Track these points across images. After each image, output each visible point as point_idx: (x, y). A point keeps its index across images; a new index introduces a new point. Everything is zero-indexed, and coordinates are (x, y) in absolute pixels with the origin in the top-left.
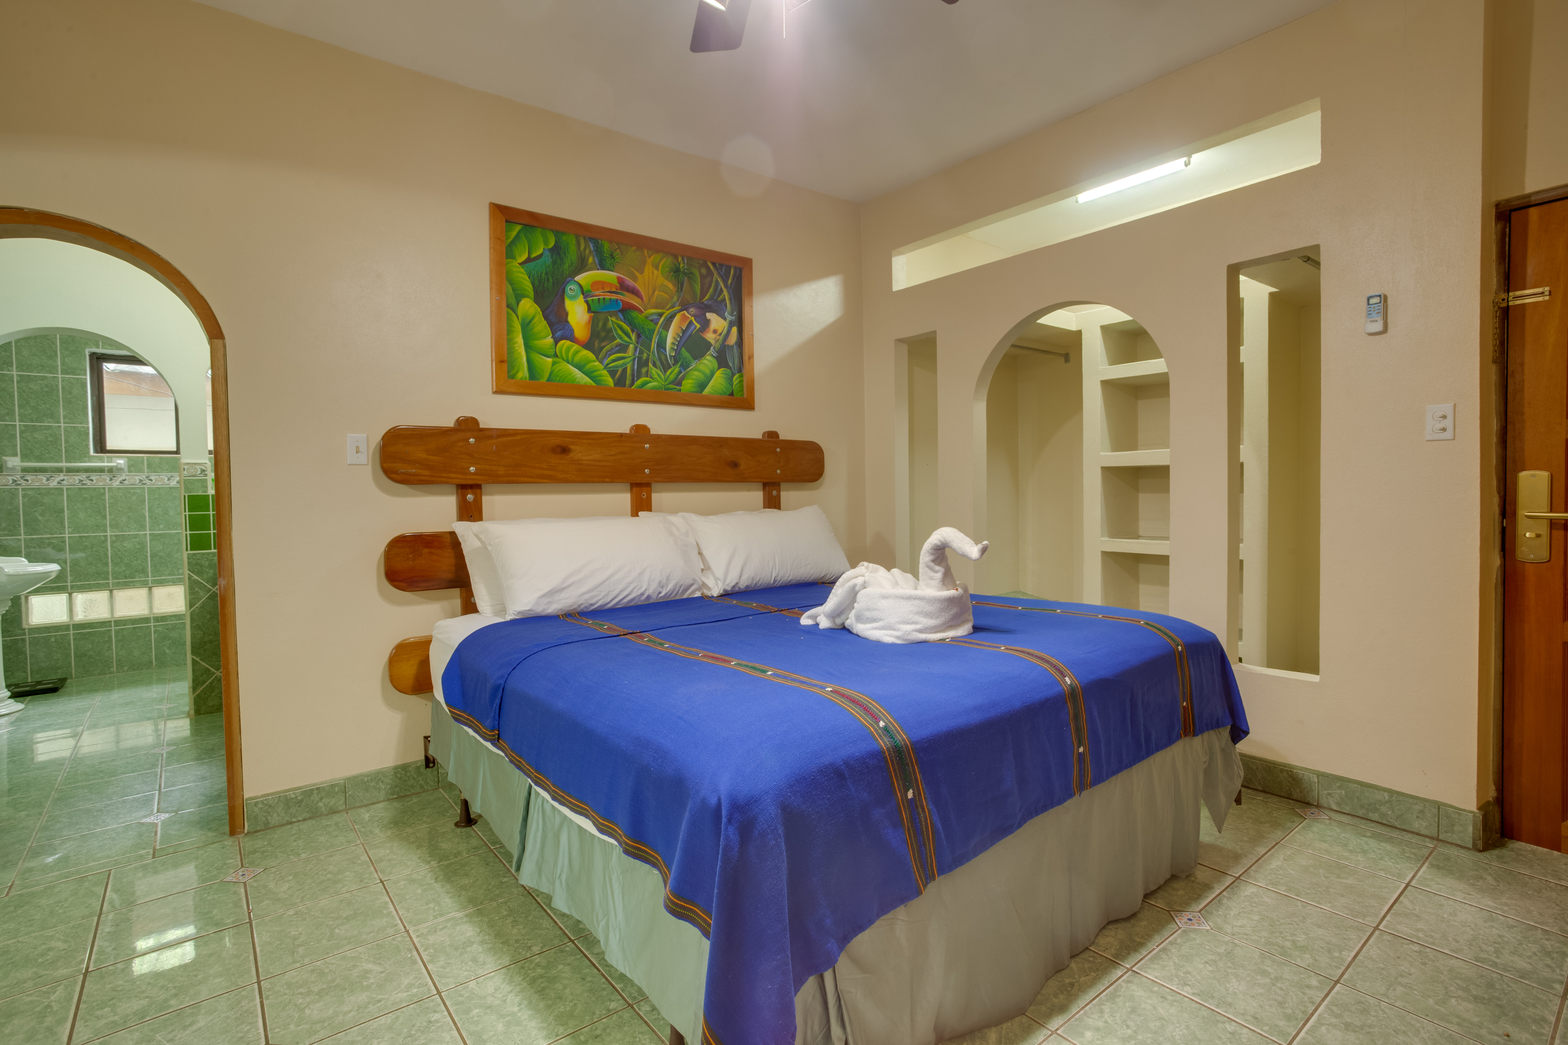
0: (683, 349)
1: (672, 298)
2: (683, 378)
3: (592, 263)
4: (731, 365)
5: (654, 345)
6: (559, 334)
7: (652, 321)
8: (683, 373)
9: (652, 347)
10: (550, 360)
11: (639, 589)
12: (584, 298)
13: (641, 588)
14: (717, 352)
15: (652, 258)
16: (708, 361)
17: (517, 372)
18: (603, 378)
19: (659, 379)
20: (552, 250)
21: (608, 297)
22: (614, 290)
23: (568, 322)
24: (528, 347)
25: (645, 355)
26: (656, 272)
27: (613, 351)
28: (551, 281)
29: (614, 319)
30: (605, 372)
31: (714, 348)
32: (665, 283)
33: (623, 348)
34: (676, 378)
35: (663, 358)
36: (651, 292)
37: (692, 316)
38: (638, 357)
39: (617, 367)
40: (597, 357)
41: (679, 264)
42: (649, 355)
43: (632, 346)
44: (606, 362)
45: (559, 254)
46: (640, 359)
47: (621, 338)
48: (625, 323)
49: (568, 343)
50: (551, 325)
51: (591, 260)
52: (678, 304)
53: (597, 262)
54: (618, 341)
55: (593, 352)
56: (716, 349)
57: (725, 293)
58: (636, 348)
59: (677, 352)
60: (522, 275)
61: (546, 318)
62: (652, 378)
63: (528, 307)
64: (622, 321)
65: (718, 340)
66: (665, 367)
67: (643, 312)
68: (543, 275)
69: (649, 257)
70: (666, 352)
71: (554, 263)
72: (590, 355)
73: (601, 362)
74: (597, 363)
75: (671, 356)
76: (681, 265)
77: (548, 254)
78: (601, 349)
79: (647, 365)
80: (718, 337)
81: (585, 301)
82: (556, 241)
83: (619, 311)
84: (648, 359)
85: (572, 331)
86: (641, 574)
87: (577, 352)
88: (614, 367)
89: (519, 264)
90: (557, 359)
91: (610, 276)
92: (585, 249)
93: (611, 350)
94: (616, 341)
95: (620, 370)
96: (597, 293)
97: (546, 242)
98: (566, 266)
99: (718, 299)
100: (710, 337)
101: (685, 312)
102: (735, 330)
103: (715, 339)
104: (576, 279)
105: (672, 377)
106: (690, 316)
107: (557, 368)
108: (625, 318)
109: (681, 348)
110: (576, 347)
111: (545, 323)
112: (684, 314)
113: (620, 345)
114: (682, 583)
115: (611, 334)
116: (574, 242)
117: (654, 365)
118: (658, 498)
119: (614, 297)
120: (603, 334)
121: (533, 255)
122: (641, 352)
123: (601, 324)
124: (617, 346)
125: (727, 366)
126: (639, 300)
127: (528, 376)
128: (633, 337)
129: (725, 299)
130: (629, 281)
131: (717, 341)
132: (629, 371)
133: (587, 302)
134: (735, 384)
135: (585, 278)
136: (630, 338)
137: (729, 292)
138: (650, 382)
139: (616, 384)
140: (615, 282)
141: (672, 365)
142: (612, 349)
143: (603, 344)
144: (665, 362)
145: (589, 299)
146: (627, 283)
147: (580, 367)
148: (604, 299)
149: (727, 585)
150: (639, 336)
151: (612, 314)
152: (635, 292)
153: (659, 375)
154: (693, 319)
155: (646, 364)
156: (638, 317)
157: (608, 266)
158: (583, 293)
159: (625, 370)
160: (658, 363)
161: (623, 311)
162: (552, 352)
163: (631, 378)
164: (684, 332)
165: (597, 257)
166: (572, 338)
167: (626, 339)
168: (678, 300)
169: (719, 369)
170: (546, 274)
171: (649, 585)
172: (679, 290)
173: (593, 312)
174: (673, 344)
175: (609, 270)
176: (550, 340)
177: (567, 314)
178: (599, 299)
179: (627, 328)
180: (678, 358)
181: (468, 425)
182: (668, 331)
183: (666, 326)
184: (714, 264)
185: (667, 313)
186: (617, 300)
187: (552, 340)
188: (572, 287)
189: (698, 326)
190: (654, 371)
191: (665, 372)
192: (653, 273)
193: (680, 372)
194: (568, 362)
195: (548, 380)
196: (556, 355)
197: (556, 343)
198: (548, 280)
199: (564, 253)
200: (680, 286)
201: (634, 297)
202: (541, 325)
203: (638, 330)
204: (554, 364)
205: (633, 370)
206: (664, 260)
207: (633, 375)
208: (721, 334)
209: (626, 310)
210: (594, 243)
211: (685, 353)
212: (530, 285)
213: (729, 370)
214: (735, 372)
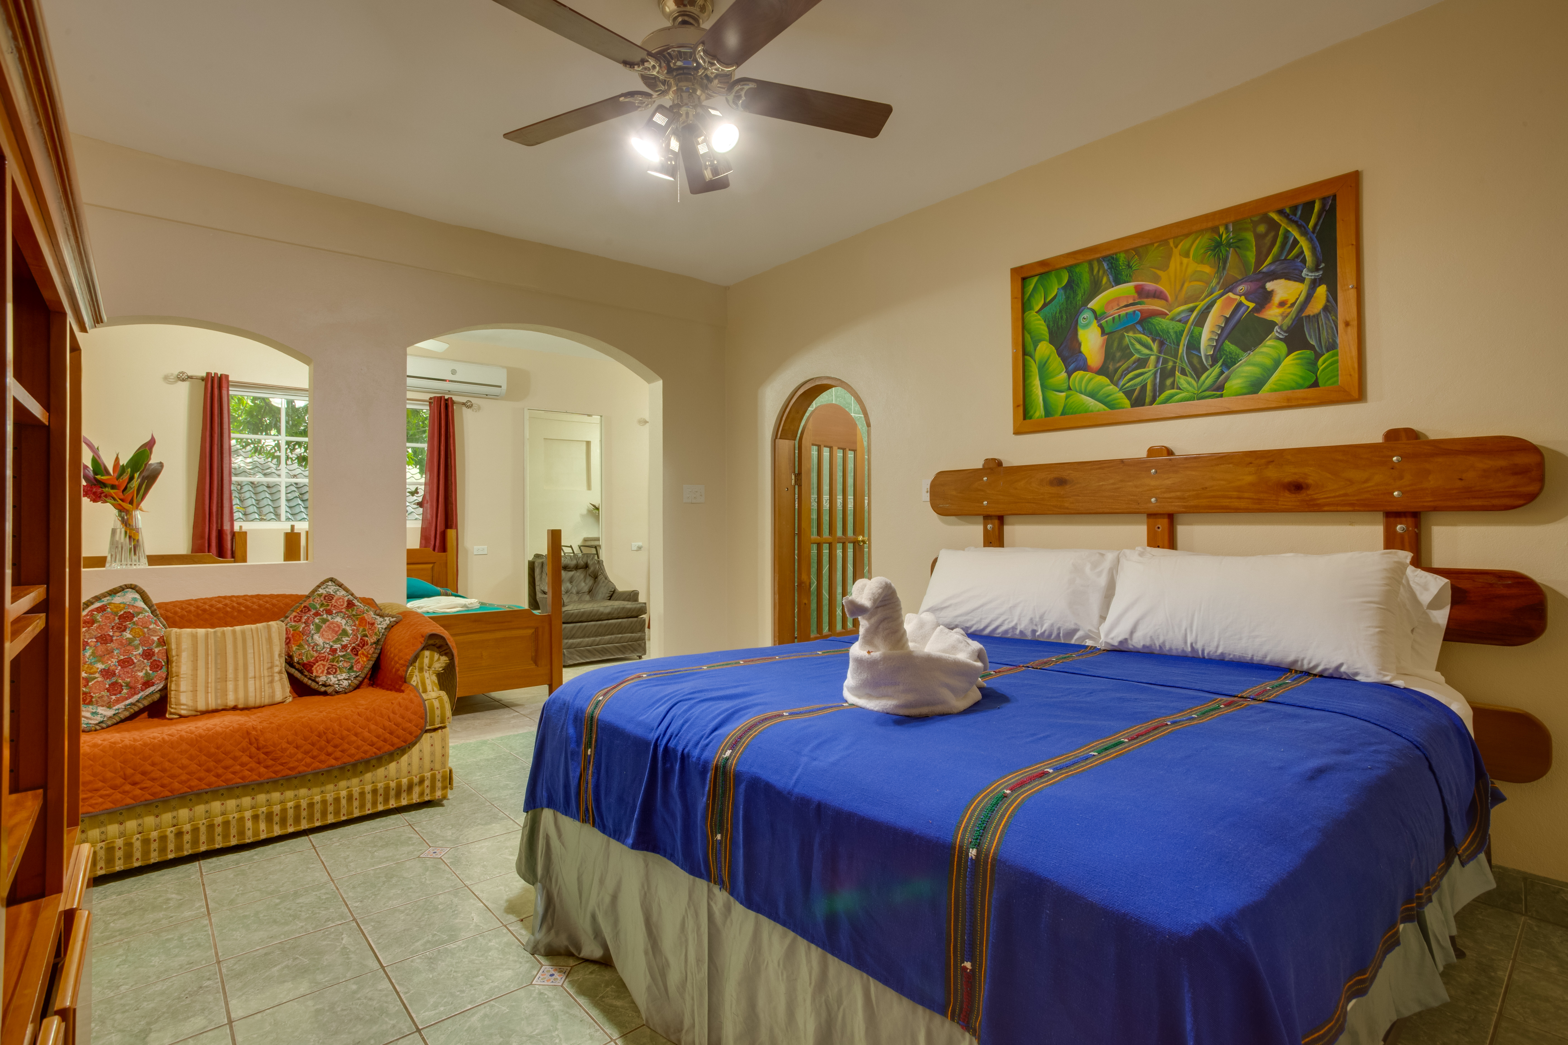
0: (1227, 342)
1: (1208, 283)
2: (1227, 379)
3: (1106, 283)
4: (1313, 343)
5: (1182, 349)
6: (1072, 367)
7: (1180, 321)
8: (1226, 373)
9: (1180, 351)
10: (1063, 394)
11: (1009, 622)
12: (1097, 322)
13: (1012, 621)
14: (1285, 332)
15: (1179, 247)
16: (1271, 347)
17: (1035, 412)
18: (1118, 401)
19: (1190, 388)
20: (1065, 288)
21: (1124, 313)
22: (1131, 301)
23: (1080, 352)
24: (1043, 386)
25: (1170, 364)
26: (1185, 260)
27: (1130, 369)
28: (1065, 317)
29: (1131, 334)
30: (1121, 394)
31: (1281, 328)
32: (1198, 269)
33: (1142, 363)
34: (1215, 382)
35: (1195, 361)
36: (1178, 287)
37: (1240, 296)
38: (1161, 368)
39: (1135, 385)
40: (1112, 381)
41: (1221, 237)
42: (1175, 363)
43: (1153, 358)
44: (1122, 383)
45: (1072, 288)
46: (1163, 370)
47: (1139, 352)
48: (1144, 334)
49: (1081, 373)
50: (1064, 360)
51: (1105, 280)
52: (1218, 287)
53: (1111, 279)
54: (1137, 356)
55: (1107, 376)
56: (1285, 328)
57: (1304, 244)
58: (1158, 358)
59: (1217, 349)
60: (1038, 322)
61: (1059, 354)
62: (1180, 389)
63: (1045, 349)
64: (1140, 333)
65: (1289, 314)
66: (1198, 371)
67: (1168, 315)
68: (1057, 315)
69: (1176, 247)
70: (1200, 352)
71: (1068, 298)
72: (1103, 380)
73: (1116, 385)
74: (1112, 387)
75: (1207, 356)
76: (1224, 236)
77: (1062, 292)
78: (1116, 370)
79: (1174, 375)
80: (1289, 310)
81: (1098, 326)
82: (1069, 276)
83: (1137, 323)
84: (1174, 368)
85: (1085, 360)
86: (1014, 607)
87: (1091, 380)
88: (1131, 386)
89: (1036, 312)
90: (1070, 392)
91: (1127, 289)
92: (1098, 271)
93: (1127, 369)
94: (1134, 357)
95: (1138, 388)
96: (1112, 312)
97: (1059, 282)
98: (1079, 297)
99: (1289, 258)
100: (1273, 313)
101: (1230, 294)
102: (1322, 290)
103: (1282, 315)
104: (1089, 306)
105: (1209, 382)
106: (1238, 297)
107: (1071, 400)
108: (1144, 329)
109: (1224, 342)
110: (1089, 375)
111: (1059, 359)
112: (1229, 297)
113: (1139, 359)
114: (1059, 625)
115: (1128, 351)
116: (1087, 269)
117: (1183, 372)
118: (1183, 531)
119: (1131, 310)
120: (1118, 354)
121: (1048, 300)
122: (1165, 361)
123: (1116, 344)
124: (1134, 363)
125: (1307, 346)
126: (1163, 302)
127: (1043, 414)
128: (1155, 347)
129: (1302, 252)
130: (1150, 285)
131: (1287, 316)
132: (1149, 387)
133: (1101, 326)
134: (1321, 369)
135: (1096, 303)
136: (1151, 349)
137: (1311, 240)
138: (1177, 394)
139: (1133, 406)
140: (1133, 292)
141: (1208, 367)
142: (1129, 367)
143: (1118, 365)
144: (1198, 366)
145: (1103, 322)
146: (1147, 288)
147: (1092, 395)
148: (1119, 315)
149: (1112, 639)
150: (1162, 344)
151: (1127, 330)
152: (1158, 295)
153: (1189, 383)
154: (1243, 299)
155: (1172, 373)
156: (1163, 323)
157: (1125, 278)
158: (1096, 318)
159: (1144, 387)
160: (1188, 369)
161: (1140, 322)
162: (1065, 386)
163: (1151, 394)
164: (1227, 320)
165: (1111, 274)
166: (1085, 367)
167: (1146, 351)
168: (1218, 283)
169: (1289, 353)
170: (1060, 312)
171: (1019, 619)
172: (1221, 269)
173: (1107, 334)
174: (1211, 339)
175: (1128, 282)
176: (1064, 375)
177: (1080, 345)
178: (1114, 318)
179: (1149, 340)
180: (1218, 356)
181: (994, 466)
182: (1203, 327)
183: (1201, 321)
184: (1281, 212)
185: (1201, 305)
186: (1134, 312)
187: (1066, 374)
188: (1085, 316)
189: (1252, 305)
190: (1182, 380)
191: (1199, 378)
192: (1181, 263)
193: (1222, 373)
194: (1081, 393)
195: (1063, 414)
196: (1070, 389)
197: (1069, 376)
198: (1062, 317)
199: (1078, 285)
200: (1221, 263)
201: (1156, 301)
202: (1056, 363)
203: (1161, 337)
204: (1067, 397)
205: (1154, 385)
206: (1197, 242)
207: (1154, 390)
208: (1293, 305)
209: (1144, 321)
210: (1109, 260)
211: (1229, 346)
212: (1046, 329)
213: (1308, 352)
214: (1322, 352)
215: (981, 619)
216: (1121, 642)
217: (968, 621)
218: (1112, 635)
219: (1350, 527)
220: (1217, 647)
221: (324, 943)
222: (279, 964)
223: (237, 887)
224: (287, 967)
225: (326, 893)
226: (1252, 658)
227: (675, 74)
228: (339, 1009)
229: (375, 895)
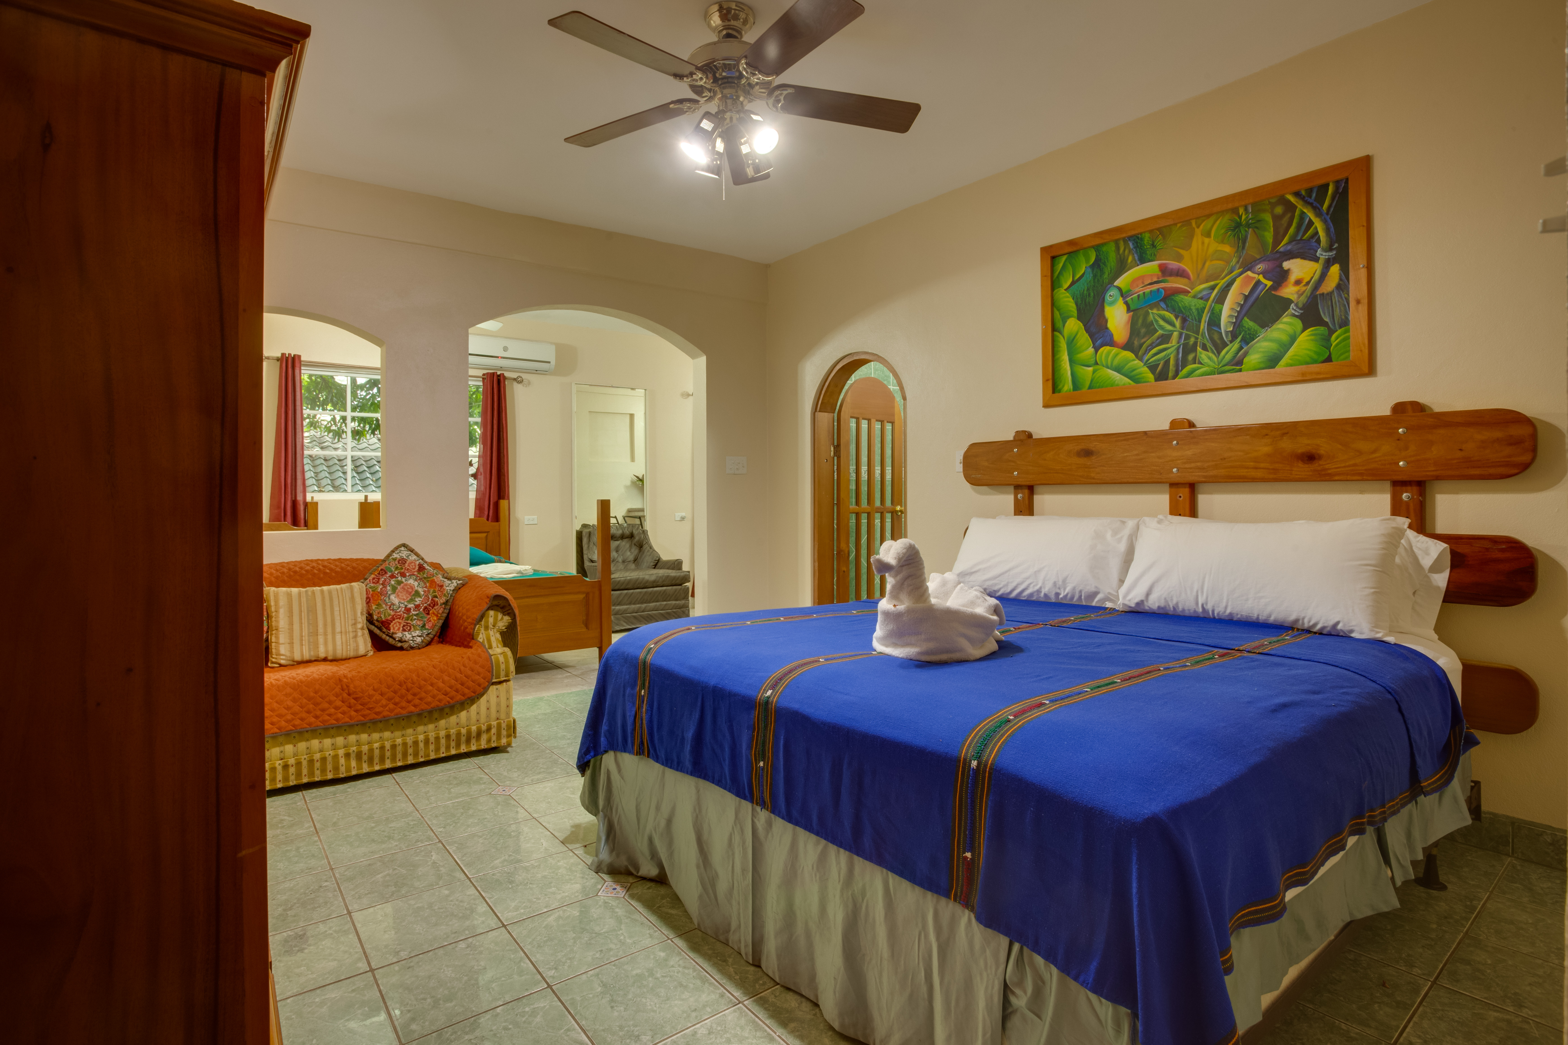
0: (1246, 318)
1: (1228, 262)
2: (1246, 354)
3: (1132, 262)
4: (1327, 319)
5: (1203, 325)
6: (1099, 342)
7: (1201, 298)
8: (1245, 348)
9: (1202, 327)
10: (1091, 369)
11: (1034, 586)
12: (1123, 300)
13: (1037, 585)
14: (1301, 309)
15: (1201, 227)
16: (1287, 324)
17: (1063, 386)
18: (1143, 375)
19: (1211, 363)
20: (1092, 266)
21: (1148, 290)
22: (1155, 279)
23: (1107, 328)
24: (1072, 361)
25: (1192, 340)
26: (1207, 240)
27: (1154, 345)
28: (1092, 294)
29: (1155, 311)
30: (1146, 369)
31: (1296, 305)
32: (1219, 248)
33: (1165, 338)
34: (1234, 357)
35: (1216, 337)
36: (1200, 266)
37: (1259, 274)
38: (1183, 344)
39: (1159, 360)
40: (1137, 356)
41: (1240, 217)
42: (1197, 338)
43: (1176, 334)
44: (1146, 358)
45: (1099, 266)
46: (1185, 345)
47: (1162, 328)
48: (1167, 311)
49: (1108, 348)
50: (1091, 336)
51: (1130, 259)
52: (1238, 266)
53: (1136, 258)
54: (1160, 332)
55: (1132, 351)
56: (1300, 305)
57: (1319, 225)
58: (1181, 334)
59: (1237, 325)
60: (1067, 299)
61: (1087, 330)
62: (1201, 364)
63: (1073, 326)
64: (1164, 310)
65: (1304, 292)
66: (1219, 346)
67: (1190, 292)
68: (1085, 292)
69: (1198, 227)
70: (1220, 329)
71: (1095, 276)
72: (1129, 355)
73: (1141, 359)
74: (1137, 362)
75: (1227, 332)
76: (1244, 217)
77: (1090, 270)
78: (1141, 346)
79: (1196, 350)
80: (1304, 288)
81: (1124, 303)
82: (1097, 255)
83: (1161, 300)
84: (1195, 344)
85: (1111, 335)
86: (1039, 571)
87: (1116, 355)
88: (1155, 361)
89: (1065, 290)
90: (1097, 367)
91: (1151, 268)
92: (1124, 251)
93: (1151, 345)
94: (1158, 333)
95: (1162, 363)
96: (1137, 290)
97: (1087, 261)
98: (1106, 276)
99: (1304, 238)
100: (1289, 291)
101: (1249, 273)
102: (1335, 269)
103: (1297, 293)
104: (1115, 284)
105: (1228, 357)
106: (1256, 276)
107: (1097, 374)
108: (1167, 306)
109: (1243, 318)
110: (1115, 350)
111: (1087, 335)
112: (1248, 275)
113: (1162, 335)
114: (1080, 588)
115: (1152, 327)
116: (1113, 249)
117: (1204, 348)
118: (1204, 500)
119: (1155, 287)
120: (1143, 331)
121: (1076, 278)
122: (1188, 337)
123: (1140, 321)
124: (1158, 338)
125: (1321, 322)
126: (1185, 280)
127: (1072, 388)
128: (1178, 323)
129: (1317, 233)
130: (1173, 264)
131: (1302, 294)
132: (1172, 362)
133: (1126, 303)
134: (1334, 345)
135: (1122, 282)
136: (1173, 325)
137: (1325, 221)
138: (1198, 369)
139: (1156, 380)
140: (1156, 271)
141: (1228, 343)
142: (1153, 343)
143: (1143, 340)
144: (1218, 342)
145: (1129, 299)
146: (1171, 267)
147: (1118, 370)
148: (1144, 293)
149: (1130, 600)
150: (1184, 320)
151: (1152, 306)
152: (1181, 273)
153: (1210, 358)
154: (1261, 277)
155: (1194, 349)
156: (1185, 300)
157: (1149, 257)
158: (1122, 295)
159: (1167, 362)
160: (1209, 345)
161: (1164, 299)
162: (1092, 361)
163: (1174, 369)
164: (1246, 298)
165: (1137, 253)
166: (1111, 343)
167: (1169, 327)
168: (1238, 262)
169: (1305, 329)
170: (1088, 289)
171: (1043, 583)
172: (1240, 249)
173: (1132, 311)
174: (1230, 316)
175: (1152, 261)
176: (1091, 350)
177: (1106, 321)
178: (1139, 296)
179: (1170, 316)
180: (1238, 332)
181: (1024, 438)
182: (1223, 304)
183: (1221, 299)
184: (1297, 194)
185: (1222, 283)
186: (1158, 289)
187: (1093, 349)
188: (1111, 293)
189: (1269, 283)
190: (1203, 355)
191: (1219, 353)
192: (1203, 243)
193: (1241, 348)
194: (1108, 367)
195: (1090, 388)
196: (1096, 363)
197: (1096, 351)
198: (1089, 294)
199: (1104, 264)
200: (1241, 243)
201: (1179, 279)
202: (1084, 339)
203: (1183, 314)
204: (1094, 372)
205: (1177, 360)
206: (1218, 222)
207: (1177, 365)
208: (1308, 283)
209: (1167, 298)
210: (1134, 240)
211: (1248, 323)
212: (1074, 306)
213: (1322, 328)
214: (1335, 328)
215: (1008, 583)
216: (1138, 604)
217: (996, 584)
218: (1129, 597)
219: (1360, 496)
220: (1226, 607)
221: (417, 858)
222: (382, 872)
223: (337, 812)
224: (388, 875)
225: (413, 820)
226: (1258, 618)
227: (720, 82)
228: (436, 908)
229: (456, 823)
